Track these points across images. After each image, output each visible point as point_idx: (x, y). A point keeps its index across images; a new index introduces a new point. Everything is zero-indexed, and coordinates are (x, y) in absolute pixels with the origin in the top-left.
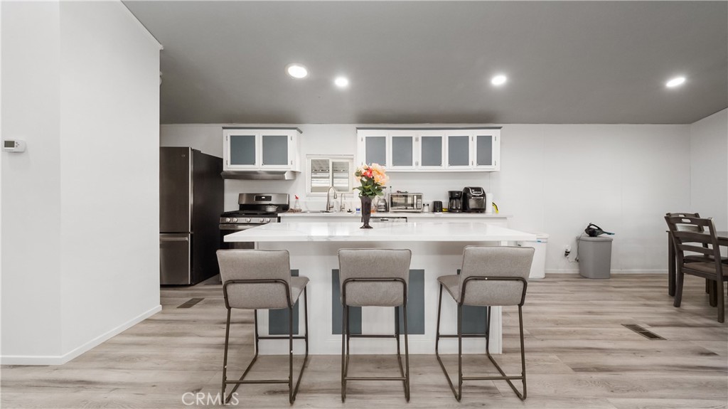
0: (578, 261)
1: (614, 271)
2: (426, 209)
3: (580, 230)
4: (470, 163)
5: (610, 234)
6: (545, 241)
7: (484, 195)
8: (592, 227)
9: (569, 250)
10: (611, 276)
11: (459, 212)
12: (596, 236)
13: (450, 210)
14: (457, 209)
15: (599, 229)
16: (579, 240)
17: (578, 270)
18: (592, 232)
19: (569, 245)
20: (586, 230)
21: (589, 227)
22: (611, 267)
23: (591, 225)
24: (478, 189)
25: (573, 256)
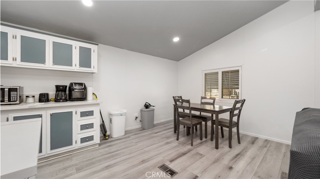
0: (141, 121)
1: (155, 122)
2: (30, 100)
3: (142, 106)
4: (74, 65)
5: (154, 106)
6: (125, 114)
7: (85, 88)
8: (147, 104)
9: (137, 117)
10: (154, 126)
11: (63, 102)
12: (148, 108)
13: (56, 100)
14: (61, 99)
15: (150, 104)
16: (141, 111)
17: (141, 125)
18: (147, 106)
19: (137, 114)
20: (144, 105)
21: (145, 104)
22: (154, 121)
23: (146, 103)
24: (81, 84)
25: (138, 120)
